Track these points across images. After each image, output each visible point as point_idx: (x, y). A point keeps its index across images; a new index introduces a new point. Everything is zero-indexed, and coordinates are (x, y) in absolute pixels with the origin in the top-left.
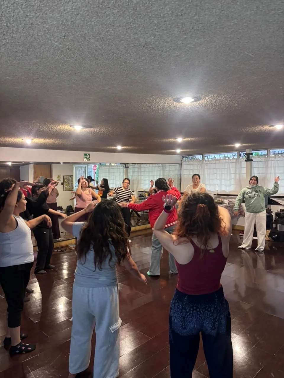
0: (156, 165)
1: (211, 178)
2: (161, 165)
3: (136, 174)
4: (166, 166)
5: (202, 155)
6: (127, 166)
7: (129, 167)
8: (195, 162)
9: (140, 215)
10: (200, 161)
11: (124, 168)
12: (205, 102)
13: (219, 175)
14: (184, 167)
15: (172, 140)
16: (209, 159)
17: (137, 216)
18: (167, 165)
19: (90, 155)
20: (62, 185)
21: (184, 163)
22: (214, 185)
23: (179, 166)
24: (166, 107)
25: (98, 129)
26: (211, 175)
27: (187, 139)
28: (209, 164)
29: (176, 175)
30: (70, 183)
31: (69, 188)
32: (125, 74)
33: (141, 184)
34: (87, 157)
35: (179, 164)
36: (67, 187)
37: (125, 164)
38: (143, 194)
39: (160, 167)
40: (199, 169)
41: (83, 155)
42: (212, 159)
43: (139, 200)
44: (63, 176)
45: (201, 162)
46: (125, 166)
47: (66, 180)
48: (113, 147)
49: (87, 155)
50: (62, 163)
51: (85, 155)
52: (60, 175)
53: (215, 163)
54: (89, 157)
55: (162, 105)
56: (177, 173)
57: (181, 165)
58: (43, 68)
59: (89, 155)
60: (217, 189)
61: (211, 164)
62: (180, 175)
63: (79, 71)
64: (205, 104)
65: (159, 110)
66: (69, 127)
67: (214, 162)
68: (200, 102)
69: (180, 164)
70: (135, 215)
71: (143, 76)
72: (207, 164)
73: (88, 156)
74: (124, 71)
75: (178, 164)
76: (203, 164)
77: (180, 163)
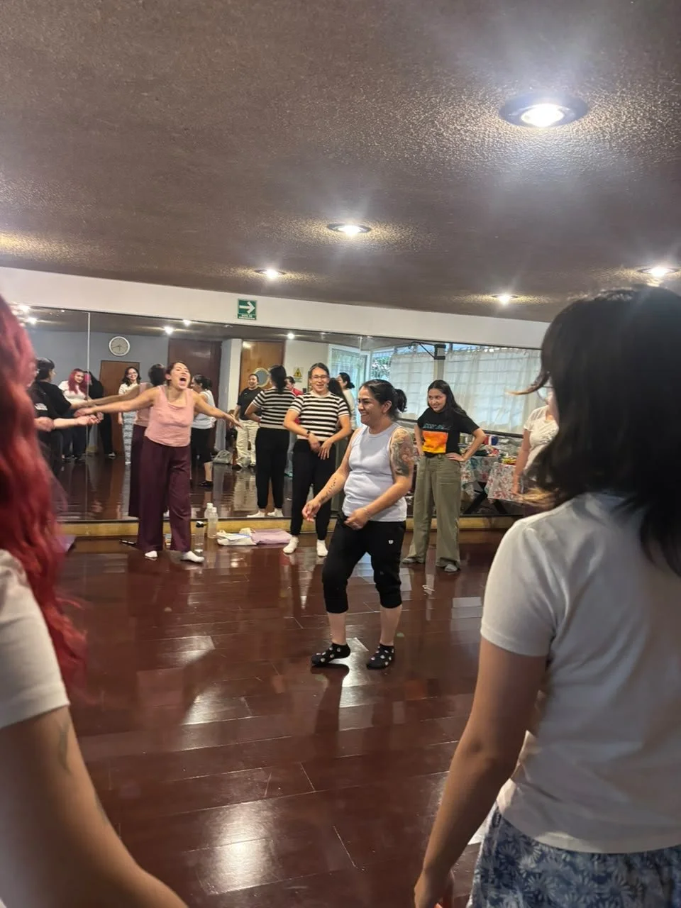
6: (439, 354)
7: (446, 359)
11: (432, 359)
19: (258, 304)
34: (248, 310)
39: (522, 359)
41: (236, 303)
46: (436, 353)
49: (249, 303)
51: (243, 303)
52: (302, 369)
59: (254, 303)
73: (251, 308)
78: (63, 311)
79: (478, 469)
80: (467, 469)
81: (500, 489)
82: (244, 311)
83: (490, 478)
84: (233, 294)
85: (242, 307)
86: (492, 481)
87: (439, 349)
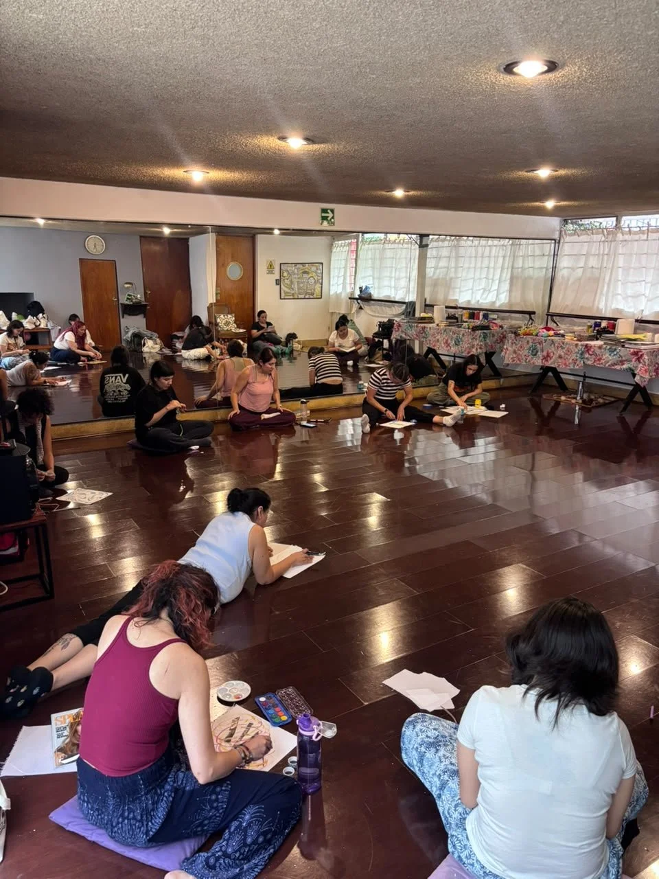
0: (496, 242)
1: (630, 279)
2: (507, 240)
3: (443, 263)
4: (520, 244)
5: (617, 217)
6: (424, 243)
7: (429, 246)
8: (595, 236)
9: (447, 364)
10: (608, 234)
11: (417, 246)
12: (575, 72)
13: (652, 270)
14: (566, 248)
15: (523, 174)
16: (632, 229)
17: (439, 365)
18: (522, 240)
19: (336, 212)
20: (277, 284)
21: (568, 239)
22: (636, 296)
23: (553, 245)
24: (485, 87)
25: (342, 147)
26: (632, 270)
27: (562, 172)
28: (631, 241)
29: (542, 268)
30: (294, 280)
31: (293, 292)
32: (371, 9)
33: (455, 288)
34: (328, 217)
35: (553, 241)
36: (287, 290)
37: (422, 236)
38: (458, 313)
39: (505, 246)
40: (603, 255)
41: (320, 211)
42: (640, 227)
43: (445, 328)
44: (281, 264)
45: (610, 237)
46: (421, 241)
47: (285, 274)
48: (385, 193)
49: (329, 211)
50: (276, 232)
51: (324, 211)
52: (274, 261)
53: (647, 240)
54: (333, 218)
55: (473, 81)
56: (547, 262)
57: (559, 243)
58: (199, 5)
59: (333, 211)
60: (643, 308)
61: (636, 243)
62: (554, 268)
63: (271, 9)
64: (579, 78)
65: (469, 94)
66: (277, 140)
67: (645, 237)
68: (563, 72)
69: (555, 240)
70: (436, 363)
71: (412, 12)
72: (626, 241)
73: (330, 215)
74: (367, 4)
75: (549, 241)
76: (615, 241)
77: (556, 236)
78: (190, 226)
79: (488, 341)
80: (481, 341)
81: (515, 356)
82: (324, 218)
83: (505, 347)
84: (317, 204)
85: (323, 215)
86: (507, 349)
87: (425, 239)
